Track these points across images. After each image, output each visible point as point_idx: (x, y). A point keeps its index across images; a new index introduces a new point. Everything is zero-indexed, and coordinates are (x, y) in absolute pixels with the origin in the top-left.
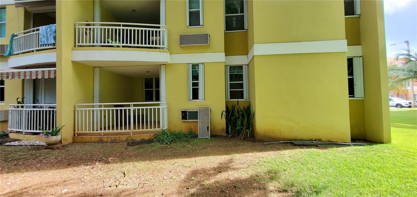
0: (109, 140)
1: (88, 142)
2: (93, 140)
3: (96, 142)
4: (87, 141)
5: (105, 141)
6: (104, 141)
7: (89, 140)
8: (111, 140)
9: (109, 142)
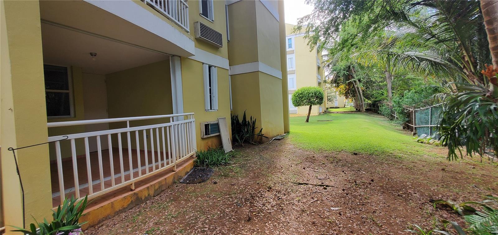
0: (152, 192)
1: (107, 218)
2: (118, 207)
3: (127, 208)
4: (101, 217)
5: (146, 198)
6: (143, 198)
7: (108, 212)
8: (155, 191)
9: (152, 195)
